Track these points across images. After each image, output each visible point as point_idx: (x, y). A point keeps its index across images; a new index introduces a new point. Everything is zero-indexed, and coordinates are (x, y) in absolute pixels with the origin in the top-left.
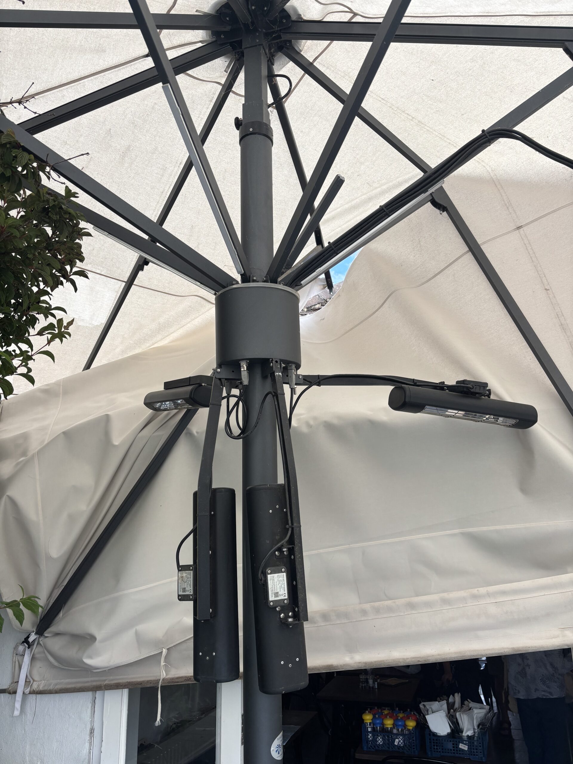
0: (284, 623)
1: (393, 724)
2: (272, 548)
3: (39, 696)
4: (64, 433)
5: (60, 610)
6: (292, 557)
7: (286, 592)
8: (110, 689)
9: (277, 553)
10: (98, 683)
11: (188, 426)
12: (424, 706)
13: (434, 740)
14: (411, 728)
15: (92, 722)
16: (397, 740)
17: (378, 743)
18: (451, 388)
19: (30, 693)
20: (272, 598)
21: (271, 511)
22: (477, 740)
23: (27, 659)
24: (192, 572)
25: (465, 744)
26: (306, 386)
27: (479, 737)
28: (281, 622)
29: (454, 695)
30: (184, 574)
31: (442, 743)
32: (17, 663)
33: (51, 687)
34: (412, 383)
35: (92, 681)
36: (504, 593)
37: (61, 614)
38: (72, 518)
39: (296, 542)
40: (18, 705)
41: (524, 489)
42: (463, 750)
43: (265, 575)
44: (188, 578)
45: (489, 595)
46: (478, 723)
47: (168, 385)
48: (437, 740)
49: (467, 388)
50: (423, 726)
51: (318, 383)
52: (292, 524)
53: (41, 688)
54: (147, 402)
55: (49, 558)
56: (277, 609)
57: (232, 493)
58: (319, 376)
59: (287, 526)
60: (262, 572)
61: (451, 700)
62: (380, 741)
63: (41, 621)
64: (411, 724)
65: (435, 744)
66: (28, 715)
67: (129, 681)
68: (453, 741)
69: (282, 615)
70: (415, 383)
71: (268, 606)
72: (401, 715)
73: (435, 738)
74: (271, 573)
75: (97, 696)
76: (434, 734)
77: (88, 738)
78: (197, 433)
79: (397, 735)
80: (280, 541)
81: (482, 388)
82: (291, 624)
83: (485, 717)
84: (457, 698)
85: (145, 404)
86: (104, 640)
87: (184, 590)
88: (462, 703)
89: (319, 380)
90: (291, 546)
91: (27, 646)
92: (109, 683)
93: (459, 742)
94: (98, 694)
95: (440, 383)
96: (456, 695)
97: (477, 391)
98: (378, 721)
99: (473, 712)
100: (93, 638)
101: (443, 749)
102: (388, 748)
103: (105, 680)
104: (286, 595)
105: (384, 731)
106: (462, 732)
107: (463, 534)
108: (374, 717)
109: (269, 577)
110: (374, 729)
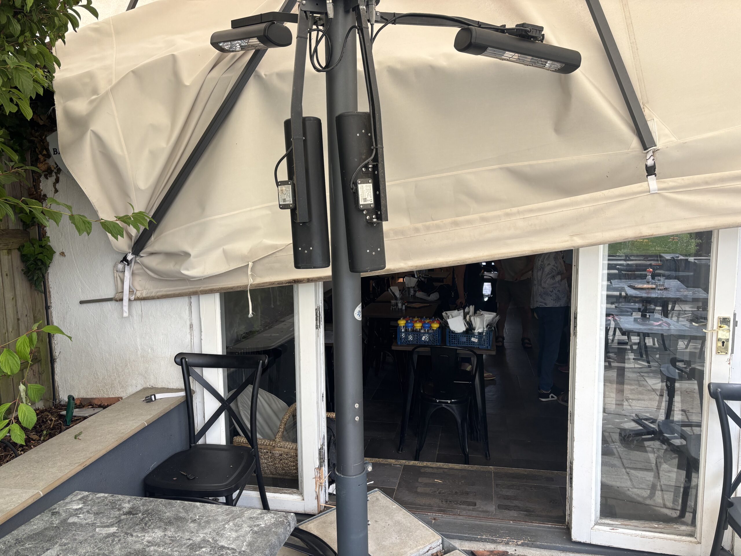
0: (370, 223)
1: (421, 327)
2: (359, 166)
3: (143, 302)
4: (133, 72)
5: (151, 235)
6: (376, 172)
7: (372, 198)
8: (205, 294)
9: (363, 169)
10: (194, 290)
11: (256, 69)
12: (446, 314)
13: (452, 336)
14: (435, 329)
15: (191, 319)
16: (424, 337)
17: (409, 340)
18: (510, 31)
19: (135, 300)
20: (361, 202)
21: (358, 135)
22: (485, 335)
23: (127, 274)
24: (290, 186)
25: (476, 338)
26: (382, 24)
27: (487, 333)
28: (367, 222)
29: (469, 307)
30: (284, 188)
31: (459, 338)
32: (118, 278)
33: (153, 294)
34: (477, 26)
35: (188, 289)
36: (531, 211)
37: (152, 238)
38: (153, 155)
39: (380, 159)
40: (126, 309)
41: (558, 130)
42: (474, 342)
43: (356, 184)
44: (287, 191)
45: (519, 213)
46: (486, 324)
47: (236, 24)
48: (454, 336)
49: (526, 31)
50: (444, 326)
51: (393, 22)
52: (376, 145)
53: (144, 295)
54: (215, 41)
55: (138, 189)
56: (364, 213)
57: (318, 122)
58: (394, 14)
59: (372, 147)
60: (353, 183)
61: (467, 310)
62: (411, 338)
63: (135, 244)
64: (435, 326)
65: (453, 339)
66: (135, 317)
67: (221, 287)
68: (467, 336)
69: (368, 217)
70: (480, 25)
71: (359, 208)
72: (427, 321)
73: (453, 335)
74: (360, 183)
75: (192, 301)
76: (453, 332)
77: (188, 330)
78: (265, 75)
79: (424, 334)
80: (365, 160)
81: (538, 32)
82: (375, 223)
83: (493, 320)
84: (472, 308)
85: (212, 44)
86: (197, 256)
87: (284, 200)
88: (475, 313)
89: (394, 18)
90: (375, 163)
91: (127, 264)
92: (203, 289)
93: (472, 337)
94: (194, 299)
95: (501, 26)
96: (471, 307)
97: (534, 35)
98: (410, 325)
99: (484, 316)
100: (187, 255)
101: (458, 342)
102: (417, 342)
103: (200, 288)
104: (373, 200)
105: (414, 331)
106: (474, 330)
107: (501, 169)
108: (407, 322)
109: (360, 186)
110: (406, 330)
